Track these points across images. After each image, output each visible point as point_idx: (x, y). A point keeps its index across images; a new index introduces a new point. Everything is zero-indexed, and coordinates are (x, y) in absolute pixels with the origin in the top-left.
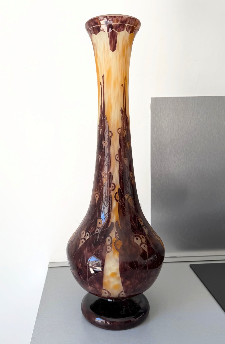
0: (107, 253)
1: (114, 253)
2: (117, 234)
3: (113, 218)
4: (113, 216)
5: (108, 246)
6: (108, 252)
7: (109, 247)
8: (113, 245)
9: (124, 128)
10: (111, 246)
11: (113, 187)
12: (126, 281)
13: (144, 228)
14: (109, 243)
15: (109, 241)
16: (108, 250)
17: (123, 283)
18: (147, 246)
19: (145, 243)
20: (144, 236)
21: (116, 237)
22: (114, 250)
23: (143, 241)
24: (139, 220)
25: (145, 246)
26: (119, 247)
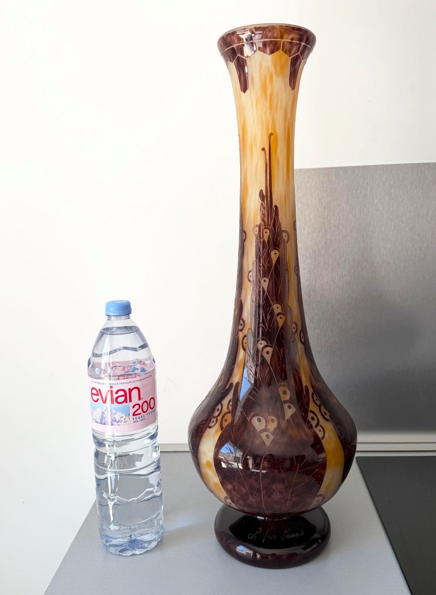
0: (208, 429)
1: (216, 432)
2: (231, 404)
3: (236, 375)
4: (237, 373)
5: (214, 418)
6: (210, 427)
7: (214, 420)
8: (219, 418)
9: (265, 225)
10: (217, 420)
11: (241, 325)
12: (226, 482)
13: (286, 406)
14: (216, 413)
15: (218, 410)
16: (211, 424)
17: (222, 483)
18: (272, 437)
19: (271, 431)
20: (275, 419)
21: (228, 408)
22: (217, 426)
23: (269, 427)
24: (281, 390)
25: (268, 436)
26: (225, 424)
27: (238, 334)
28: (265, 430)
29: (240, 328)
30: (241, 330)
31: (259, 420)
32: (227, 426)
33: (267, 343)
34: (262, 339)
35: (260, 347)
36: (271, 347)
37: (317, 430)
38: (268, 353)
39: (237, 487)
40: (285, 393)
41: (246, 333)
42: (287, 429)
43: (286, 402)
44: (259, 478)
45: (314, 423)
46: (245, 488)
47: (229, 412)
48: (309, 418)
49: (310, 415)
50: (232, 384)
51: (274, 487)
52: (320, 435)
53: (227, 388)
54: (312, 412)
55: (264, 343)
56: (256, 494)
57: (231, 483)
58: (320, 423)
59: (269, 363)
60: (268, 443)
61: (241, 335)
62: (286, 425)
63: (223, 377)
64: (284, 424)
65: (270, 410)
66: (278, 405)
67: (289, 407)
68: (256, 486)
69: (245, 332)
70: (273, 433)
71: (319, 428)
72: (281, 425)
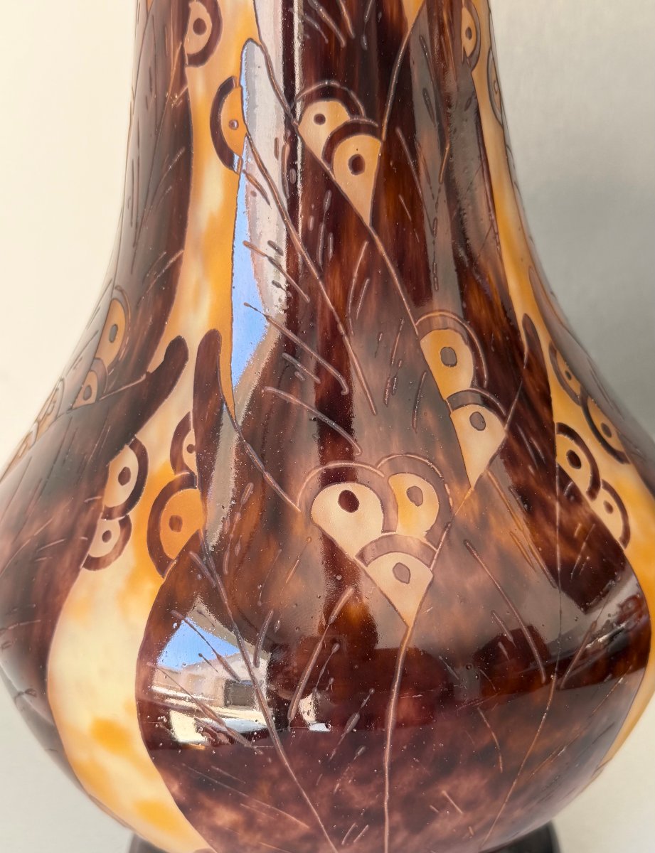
0: (84, 572)
1: (133, 581)
2: (190, 439)
3: (199, 300)
4: (200, 287)
5: (109, 514)
6: (94, 564)
7: (114, 526)
8: (138, 516)
10: (125, 524)
11: (199, 26)
12: (208, 802)
13: (461, 418)
14: (118, 494)
15: (123, 478)
16: (98, 549)
17: (188, 807)
18: (422, 574)
19: (416, 548)
20: (427, 489)
21: (176, 461)
22: (134, 554)
23: (400, 530)
24: (430, 346)
25: (402, 573)
26: (174, 543)
27: (182, 80)
28: (387, 543)
29: (194, 43)
30: (201, 57)
31: (349, 502)
32: (187, 548)
33: (353, 110)
34: (326, 94)
35: (316, 136)
36: (374, 132)
37: (598, 506)
38: (357, 165)
39: (263, 818)
40: (450, 359)
41: (229, 70)
42: (483, 523)
43: (458, 401)
44: (381, 768)
45: (581, 479)
46: (304, 813)
47: (189, 482)
48: (562, 461)
49: (564, 445)
50: (178, 346)
51: (444, 793)
52: (614, 524)
53: (153, 366)
54: (566, 430)
55: (335, 113)
56: (356, 832)
57: (235, 803)
58: (604, 476)
59: (367, 220)
60: (409, 603)
61: (200, 85)
62: (476, 505)
63: (119, 318)
64: (465, 504)
65: (396, 447)
66: (429, 418)
67: (478, 423)
68: (360, 799)
69: (224, 63)
70: (426, 555)
71: (603, 495)
72: (457, 512)
